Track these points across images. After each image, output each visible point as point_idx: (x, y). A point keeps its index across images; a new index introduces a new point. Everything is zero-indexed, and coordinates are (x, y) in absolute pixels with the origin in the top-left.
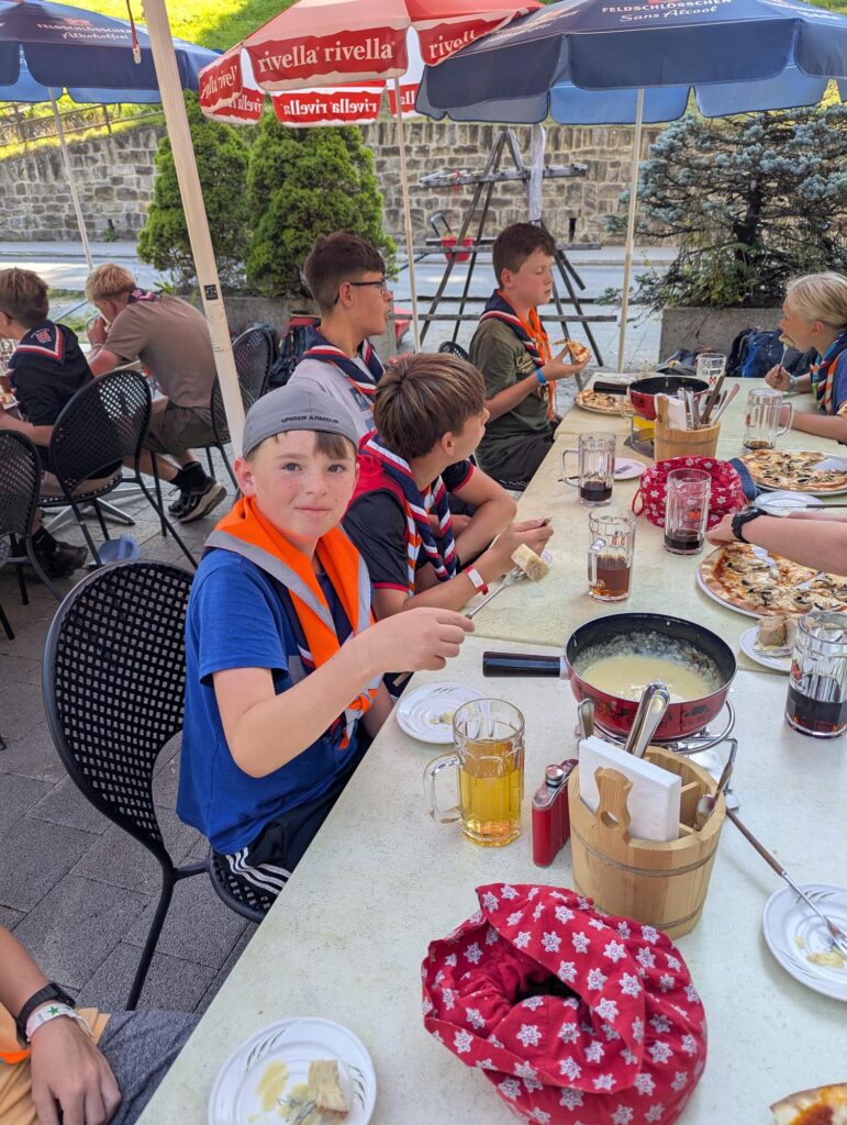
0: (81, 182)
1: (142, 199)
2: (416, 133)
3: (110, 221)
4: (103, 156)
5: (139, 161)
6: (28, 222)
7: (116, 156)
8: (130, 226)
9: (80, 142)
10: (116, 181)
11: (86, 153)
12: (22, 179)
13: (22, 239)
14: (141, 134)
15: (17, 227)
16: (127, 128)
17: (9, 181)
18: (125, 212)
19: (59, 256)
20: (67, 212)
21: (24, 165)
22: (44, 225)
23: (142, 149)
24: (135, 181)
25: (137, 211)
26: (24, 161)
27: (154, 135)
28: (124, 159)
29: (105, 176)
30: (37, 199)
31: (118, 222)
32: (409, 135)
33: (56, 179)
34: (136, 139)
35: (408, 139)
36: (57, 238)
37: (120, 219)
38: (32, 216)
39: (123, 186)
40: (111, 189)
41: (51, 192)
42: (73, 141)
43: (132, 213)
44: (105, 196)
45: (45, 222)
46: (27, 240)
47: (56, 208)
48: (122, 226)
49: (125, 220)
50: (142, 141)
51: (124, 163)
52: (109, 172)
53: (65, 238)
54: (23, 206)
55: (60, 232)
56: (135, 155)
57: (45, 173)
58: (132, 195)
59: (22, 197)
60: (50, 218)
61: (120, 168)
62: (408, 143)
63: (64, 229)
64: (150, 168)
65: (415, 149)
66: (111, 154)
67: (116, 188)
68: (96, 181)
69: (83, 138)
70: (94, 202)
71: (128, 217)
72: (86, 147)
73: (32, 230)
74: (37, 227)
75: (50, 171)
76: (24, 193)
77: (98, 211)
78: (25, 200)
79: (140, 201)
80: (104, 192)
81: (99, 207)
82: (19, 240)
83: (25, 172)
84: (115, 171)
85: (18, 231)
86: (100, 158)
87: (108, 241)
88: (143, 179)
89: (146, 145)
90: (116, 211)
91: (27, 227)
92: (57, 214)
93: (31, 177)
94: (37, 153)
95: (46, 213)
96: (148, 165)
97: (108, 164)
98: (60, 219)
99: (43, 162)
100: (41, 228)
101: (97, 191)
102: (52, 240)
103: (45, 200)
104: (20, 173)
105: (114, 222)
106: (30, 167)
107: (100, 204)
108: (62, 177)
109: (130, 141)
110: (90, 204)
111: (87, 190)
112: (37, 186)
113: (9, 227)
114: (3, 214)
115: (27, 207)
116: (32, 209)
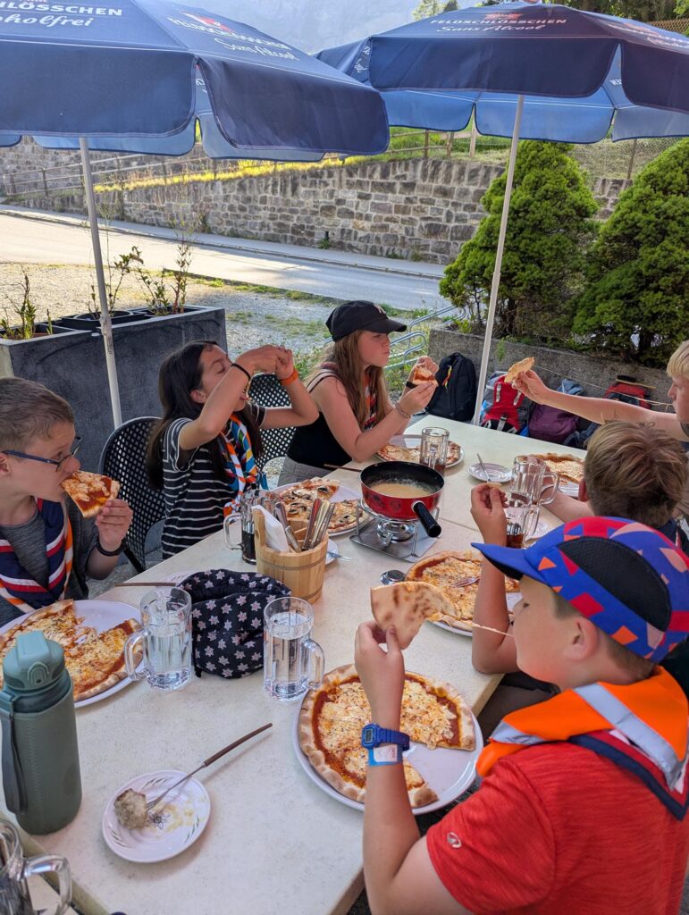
0: (311, 200)
1: (357, 218)
3: (327, 233)
4: (334, 182)
5: (362, 189)
6: (263, 225)
7: (344, 183)
8: (342, 238)
9: (318, 168)
10: (339, 202)
11: (321, 178)
12: (266, 192)
13: (255, 238)
14: (369, 167)
15: (254, 229)
16: (357, 161)
17: (256, 192)
18: (340, 227)
19: (285, 256)
20: (295, 222)
21: (270, 182)
22: (275, 230)
23: (367, 179)
24: (355, 204)
25: (351, 227)
26: (271, 179)
27: (379, 169)
28: (350, 185)
29: (331, 196)
30: (274, 209)
31: (333, 234)
33: (293, 195)
34: (364, 171)
36: (282, 240)
37: (336, 233)
38: (267, 221)
39: (344, 207)
40: (335, 208)
41: (286, 204)
42: (313, 167)
43: (346, 228)
44: (328, 213)
45: (276, 227)
46: (259, 239)
47: (287, 218)
48: (335, 238)
49: (339, 234)
50: (368, 172)
51: (349, 188)
52: (335, 194)
53: (289, 241)
54: (262, 213)
55: (286, 236)
56: (360, 184)
57: (285, 189)
58: (350, 214)
59: (263, 206)
60: (280, 225)
61: (345, 192)
63: (289, 234)
64: (370, 195)
66: (340, 180)
67: (338, 207)
68: (323, 200)
69: (320, 165)
70: (319, 216)
71: (343, 231)
72: (322, 173)
73: (264, 232)
74: (269, 230)
75: (289, 189)
76: (265, 203)
77: (319, 224)
78: (265, 209)
79: (355, 220)
80: (328, 210)
81: (321, 220)
82: (253, 239)
83: (270, 187)
84: (340, 194)
85: (254, 232)
86: (331, 182)
87: (322, 248)
88: (362, 202)
89: (371, 176)
90: (334, 225)
91: (261, 230)
92: (286, 223)
93: (274, 191)
94: (283, 174)
95: (278, 221)
96: (368, 192)
97: (336, 188)
98: (289, 226)
99: (285, 181)
100: (272, 232)
101: (323, 208)
102: (278, 242)
103: (280, 210)
104: (266, 188)
105: (330, 234)
106: (275, 184)
107: (322, 218)
108: (297, 195)
109: (359, 172)
110: (314, 218)
111: (315, 206)
112: (277, 199)
113: (247, 227)
114: (245, 218)
115: (264, 214)
116: (268, 216)
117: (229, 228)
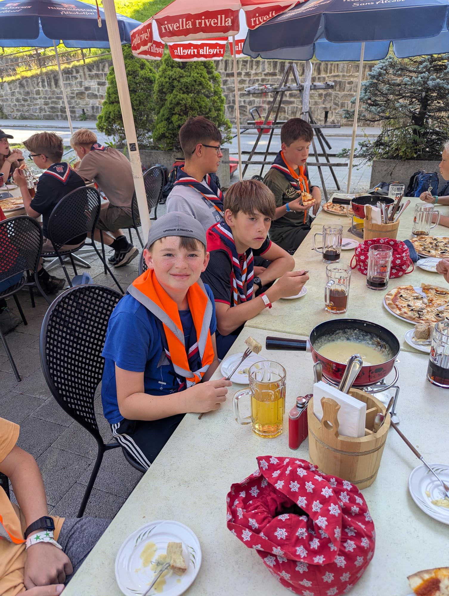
0: (69, 89)
1: (100, 98)
2: (245, 65)
3: (83, 110)
4: (80, 76)
5: (99, 79)
6: (41, 109)
7: (87, 76)
8: (93, 112)
9: (69, 68)
10: (87, 89)
11: (72, 74)
12: (39, 87)
13: (38, 118)
14: (100, 64)
15: (35, 112)
16: (93, 61)
17: (32, 88)
18: (91, 105)
19: (57, 128)
20: (61, 105)
21: (40, 80)
22: (49, 111)
23: (101, 72)
24: (97, 89)
25: (97, 105)
26: (40, 77)
27: (107, 65)
28: (91, 77)
29: (81, 86)
30: (46, 97)
31: (87, 110)
32: (240, 66)
33: (56, 87)
34: (98, 67)
35: (240, 69)
36: (56, 118)
37: (88, 109)
38: (43, 107)
39: (90, 91)
40: (84, 93)
41: (53, 94)
42: (66, 68)
43: (95, 106)
44: (81, 97)
45: (50, 110)
46: (40, 119)
47: (56, 103)
48: (89, 113)
49: (91, 109)
50: (101, 68)
51: (91, 79)
52: (83, 84)
53: (60, 118)
54: (39, 101)
55: (57, 115)
56: (97, 76)
57: (50, 84)
58: (95, 96)
59: (39, 96)
60: (52, 108)
61: (89, 82)
62: (240, 70)
63: (59, 114)
64: (105, 82)
65: (243, 74)
66: (85, 75)
67: (87, 92)
68: (77, 89)
69: (71, 66)
70: (76, 100)
71: (93, 108)
72: (72, 70)
73: (42, 114)
74: (45, 112)
75: (53, 83)
76: (39, 95)
77: (77, 104)
78: (40, 98)
79: (99, 100)
80: (80, 94)
81: (78, 102)
82: (36, 119)
83: (40, 84)
84: (86, 84)
85: (36, 114)
86: (79, 76)
87: (82, 120)
88: (101, 88)
89: (103, 70)
90: (86, 104)
91: (40, 112)
92: (56, 106)
93: (43, 86)
94: (47, 74)
95: (50, 105)
96: (104, 81)
97: (83, 80)
98: (58, 108)
99: (49, 79)
100: (48, 113)
101: (77, 94)
102: (53, 119)
103: (50, 98)
104: (38, 84)
105: (85, 110)
106: (43, 81)
107: (78, 101)
108: (59, 87)
109: (95, 68)
110: (73, 101)
111: (72, 93)
112: (46, 91)
113: (31, 112)
114: (28, 105)
115: (41, 102)
116: (43, 103)
117: (19, 114)
